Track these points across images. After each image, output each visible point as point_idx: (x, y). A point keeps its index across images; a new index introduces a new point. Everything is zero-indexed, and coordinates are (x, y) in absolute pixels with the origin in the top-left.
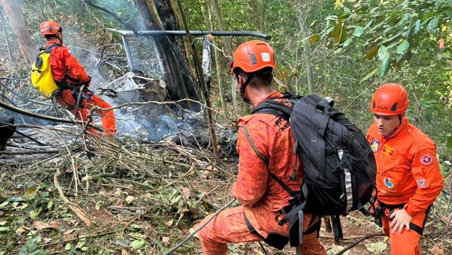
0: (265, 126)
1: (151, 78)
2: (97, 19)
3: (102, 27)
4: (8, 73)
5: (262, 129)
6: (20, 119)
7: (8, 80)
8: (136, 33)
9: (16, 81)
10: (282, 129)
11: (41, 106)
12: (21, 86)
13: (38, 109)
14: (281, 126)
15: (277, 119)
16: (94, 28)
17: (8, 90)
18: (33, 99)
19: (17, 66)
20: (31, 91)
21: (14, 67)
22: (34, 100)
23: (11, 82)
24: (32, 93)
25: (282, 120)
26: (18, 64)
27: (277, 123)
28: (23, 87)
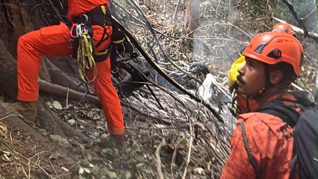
0: (267, 128)
1: (300, 86)
2: (269, 6)
3: (270, 15)
4: (165, 29)
5: (263, 130)
6: (154, 76)
7: (162, 35)
8: (306, 32)
9: (168, 39)
10: (287, 137)
11: (178, 71)
12: (170, 45)
13: (173, 72)
14: (286, 133)
15: (283, 124)
16: (261, 14)
17: (158, 44)
18: (174, 60)
19: (176, 26)
20: (175, 53)
21: (173, 26)
22: (174, 62)
23: (164, 38)
24: (175, 55)
25: (289, 126)
26: (177, 25)
27: (282, 129)
28: (171, 46)
